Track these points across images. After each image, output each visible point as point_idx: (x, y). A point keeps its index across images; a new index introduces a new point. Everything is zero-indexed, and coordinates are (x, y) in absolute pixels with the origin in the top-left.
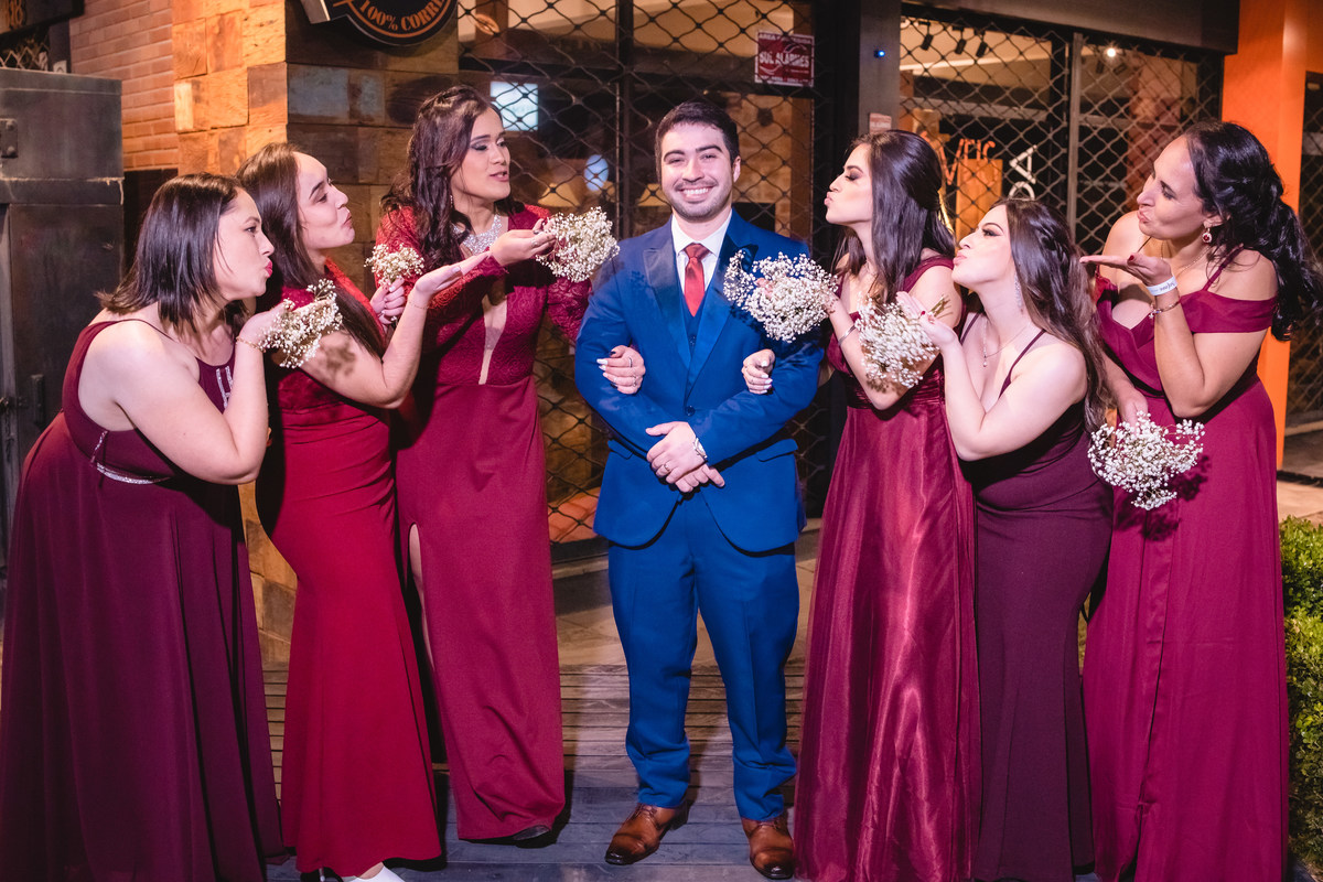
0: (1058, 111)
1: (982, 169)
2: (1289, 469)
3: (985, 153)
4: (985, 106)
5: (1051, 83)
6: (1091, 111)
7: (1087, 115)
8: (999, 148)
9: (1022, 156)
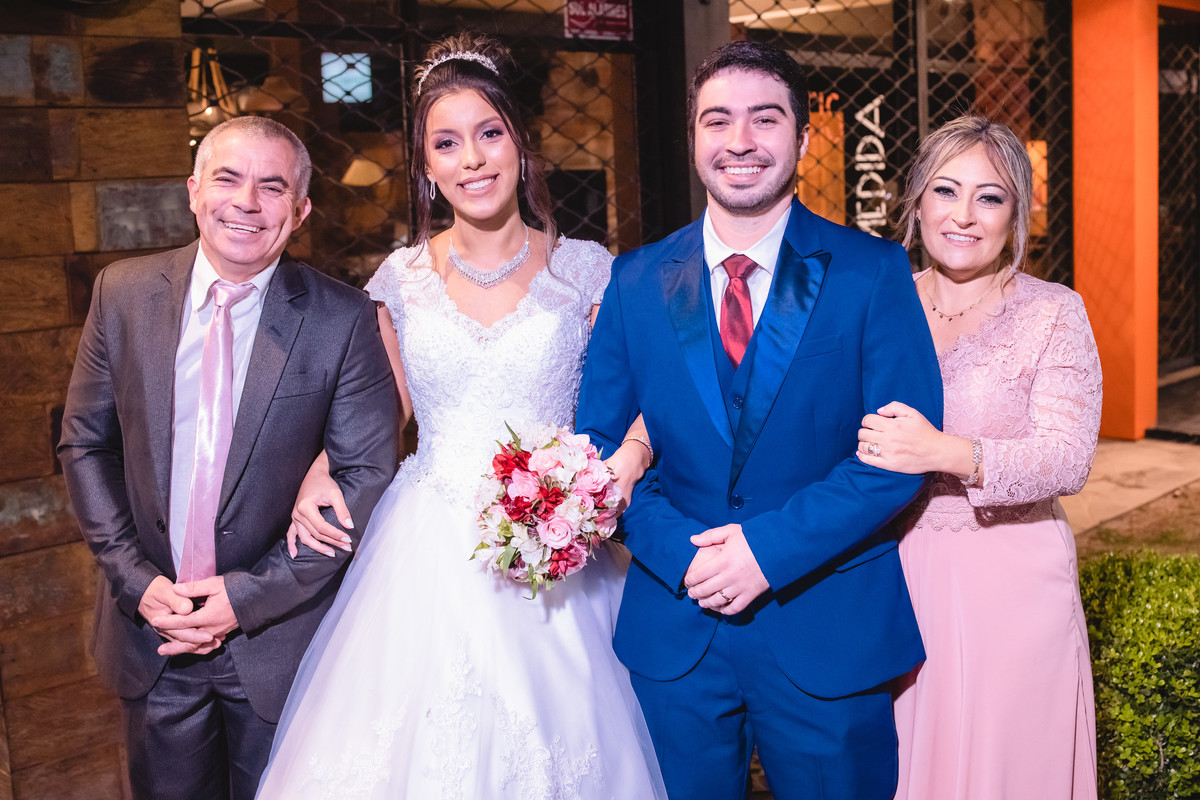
0: (905, 57)
1: (826, 124)
2: (1164, 427)
3: (828, 105)
4: (826, 54)
5: (895, 26)
6: (940, 56)
7: (936, 61)
8: (843, 100)
9: (868, 108)
